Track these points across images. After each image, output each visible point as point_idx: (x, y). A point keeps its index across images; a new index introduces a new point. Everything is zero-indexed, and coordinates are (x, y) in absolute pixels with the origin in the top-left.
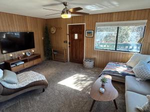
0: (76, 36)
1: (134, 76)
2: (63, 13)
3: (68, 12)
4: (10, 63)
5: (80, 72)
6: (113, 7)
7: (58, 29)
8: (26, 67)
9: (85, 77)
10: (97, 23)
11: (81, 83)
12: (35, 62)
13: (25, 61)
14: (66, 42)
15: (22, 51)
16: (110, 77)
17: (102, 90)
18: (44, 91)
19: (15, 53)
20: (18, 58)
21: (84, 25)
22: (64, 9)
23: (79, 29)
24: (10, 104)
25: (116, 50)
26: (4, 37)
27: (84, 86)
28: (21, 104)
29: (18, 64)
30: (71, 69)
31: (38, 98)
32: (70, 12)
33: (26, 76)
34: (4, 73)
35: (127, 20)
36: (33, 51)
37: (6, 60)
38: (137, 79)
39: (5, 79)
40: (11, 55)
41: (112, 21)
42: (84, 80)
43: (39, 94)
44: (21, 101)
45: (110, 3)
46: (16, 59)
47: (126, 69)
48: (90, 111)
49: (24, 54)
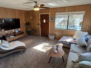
0: (44, 21)
1: (76, 44)
2: (35, 7)
3: (37, 7)
4: (6, 37)
5: (46, 42)
6: (64, 3)
7: (34, 17)
8: (15, 39)
9: (49, 45)
10: (56, 13)
11: (46, 48)
12: (21, 36)
13: (15, 35)
14: (39, 24)
15: (13, 30)
16: (62, 45)
17: (56, 51)
18: (24, 52)
19: (9, 31)
20: (11, 34)
21: (49, 14)
22: (35, 5)
23: (46, 17)
24: (5, 59)
25: (67, 29)
26: (3, 22)
27: (48, 50)
28: (11, 59)
29: (10, 37)
30: (41, 40)
31: (20, 56)
32: (38, 7)
33: (14, 44)
34: (1, 42)
35: (74, 11)
36: (19, 30)
37: (3, 35)
38: (77, 46)
39: (2, 45)
40: (6, 32)
41: (65, 12)
42: (48, 46)
43: (22, 53)
44: (11, 57)
45: (62, 1)
46: (9, 34)
47: (72, 40)
48: (49, 63)
49: (14, 31)
